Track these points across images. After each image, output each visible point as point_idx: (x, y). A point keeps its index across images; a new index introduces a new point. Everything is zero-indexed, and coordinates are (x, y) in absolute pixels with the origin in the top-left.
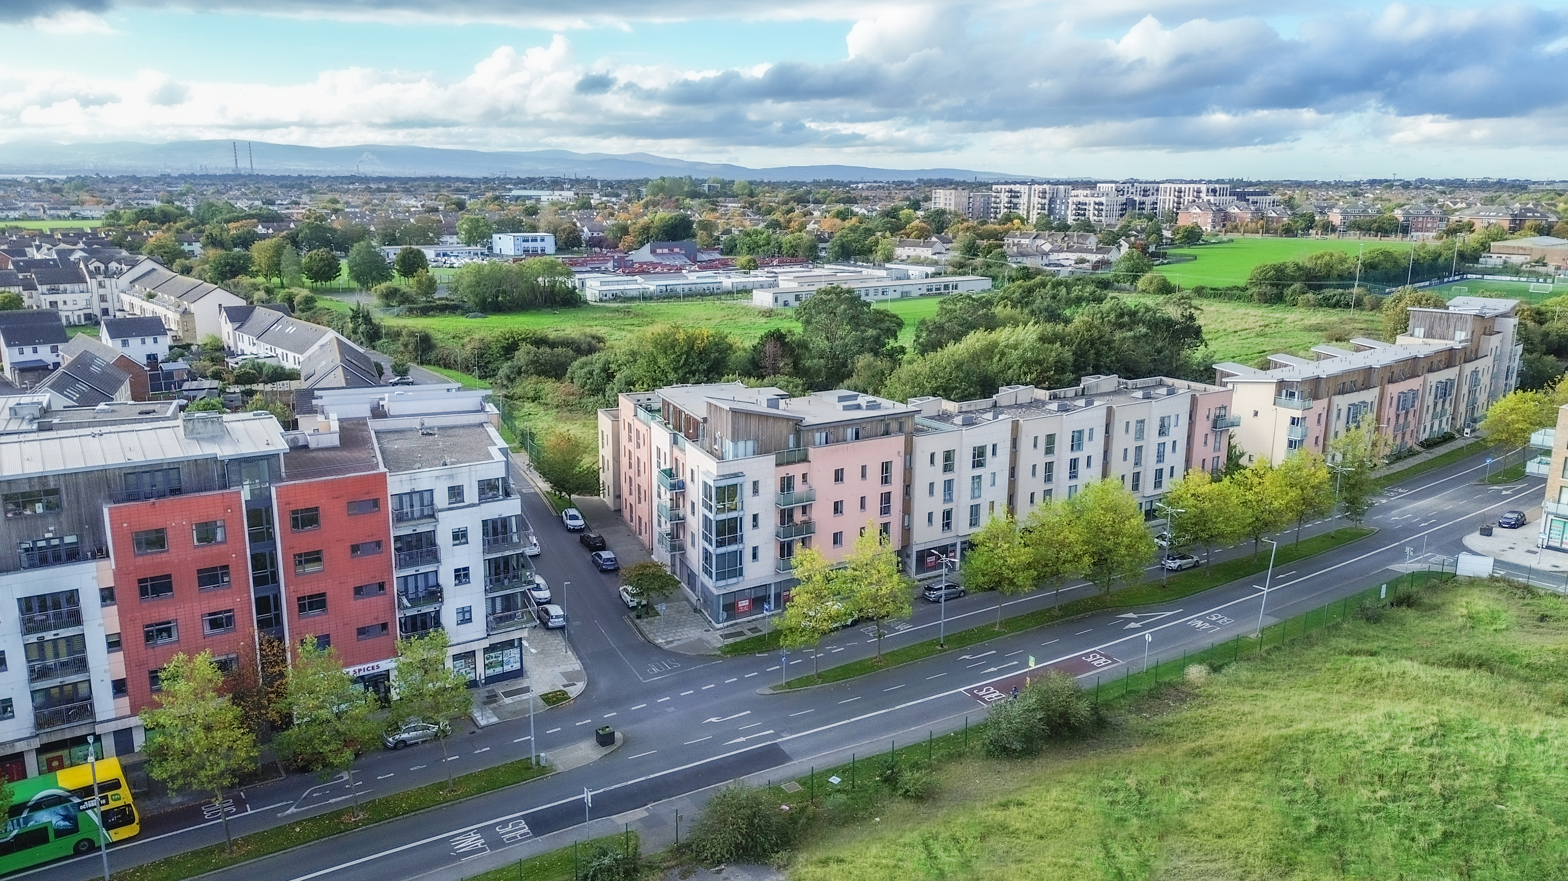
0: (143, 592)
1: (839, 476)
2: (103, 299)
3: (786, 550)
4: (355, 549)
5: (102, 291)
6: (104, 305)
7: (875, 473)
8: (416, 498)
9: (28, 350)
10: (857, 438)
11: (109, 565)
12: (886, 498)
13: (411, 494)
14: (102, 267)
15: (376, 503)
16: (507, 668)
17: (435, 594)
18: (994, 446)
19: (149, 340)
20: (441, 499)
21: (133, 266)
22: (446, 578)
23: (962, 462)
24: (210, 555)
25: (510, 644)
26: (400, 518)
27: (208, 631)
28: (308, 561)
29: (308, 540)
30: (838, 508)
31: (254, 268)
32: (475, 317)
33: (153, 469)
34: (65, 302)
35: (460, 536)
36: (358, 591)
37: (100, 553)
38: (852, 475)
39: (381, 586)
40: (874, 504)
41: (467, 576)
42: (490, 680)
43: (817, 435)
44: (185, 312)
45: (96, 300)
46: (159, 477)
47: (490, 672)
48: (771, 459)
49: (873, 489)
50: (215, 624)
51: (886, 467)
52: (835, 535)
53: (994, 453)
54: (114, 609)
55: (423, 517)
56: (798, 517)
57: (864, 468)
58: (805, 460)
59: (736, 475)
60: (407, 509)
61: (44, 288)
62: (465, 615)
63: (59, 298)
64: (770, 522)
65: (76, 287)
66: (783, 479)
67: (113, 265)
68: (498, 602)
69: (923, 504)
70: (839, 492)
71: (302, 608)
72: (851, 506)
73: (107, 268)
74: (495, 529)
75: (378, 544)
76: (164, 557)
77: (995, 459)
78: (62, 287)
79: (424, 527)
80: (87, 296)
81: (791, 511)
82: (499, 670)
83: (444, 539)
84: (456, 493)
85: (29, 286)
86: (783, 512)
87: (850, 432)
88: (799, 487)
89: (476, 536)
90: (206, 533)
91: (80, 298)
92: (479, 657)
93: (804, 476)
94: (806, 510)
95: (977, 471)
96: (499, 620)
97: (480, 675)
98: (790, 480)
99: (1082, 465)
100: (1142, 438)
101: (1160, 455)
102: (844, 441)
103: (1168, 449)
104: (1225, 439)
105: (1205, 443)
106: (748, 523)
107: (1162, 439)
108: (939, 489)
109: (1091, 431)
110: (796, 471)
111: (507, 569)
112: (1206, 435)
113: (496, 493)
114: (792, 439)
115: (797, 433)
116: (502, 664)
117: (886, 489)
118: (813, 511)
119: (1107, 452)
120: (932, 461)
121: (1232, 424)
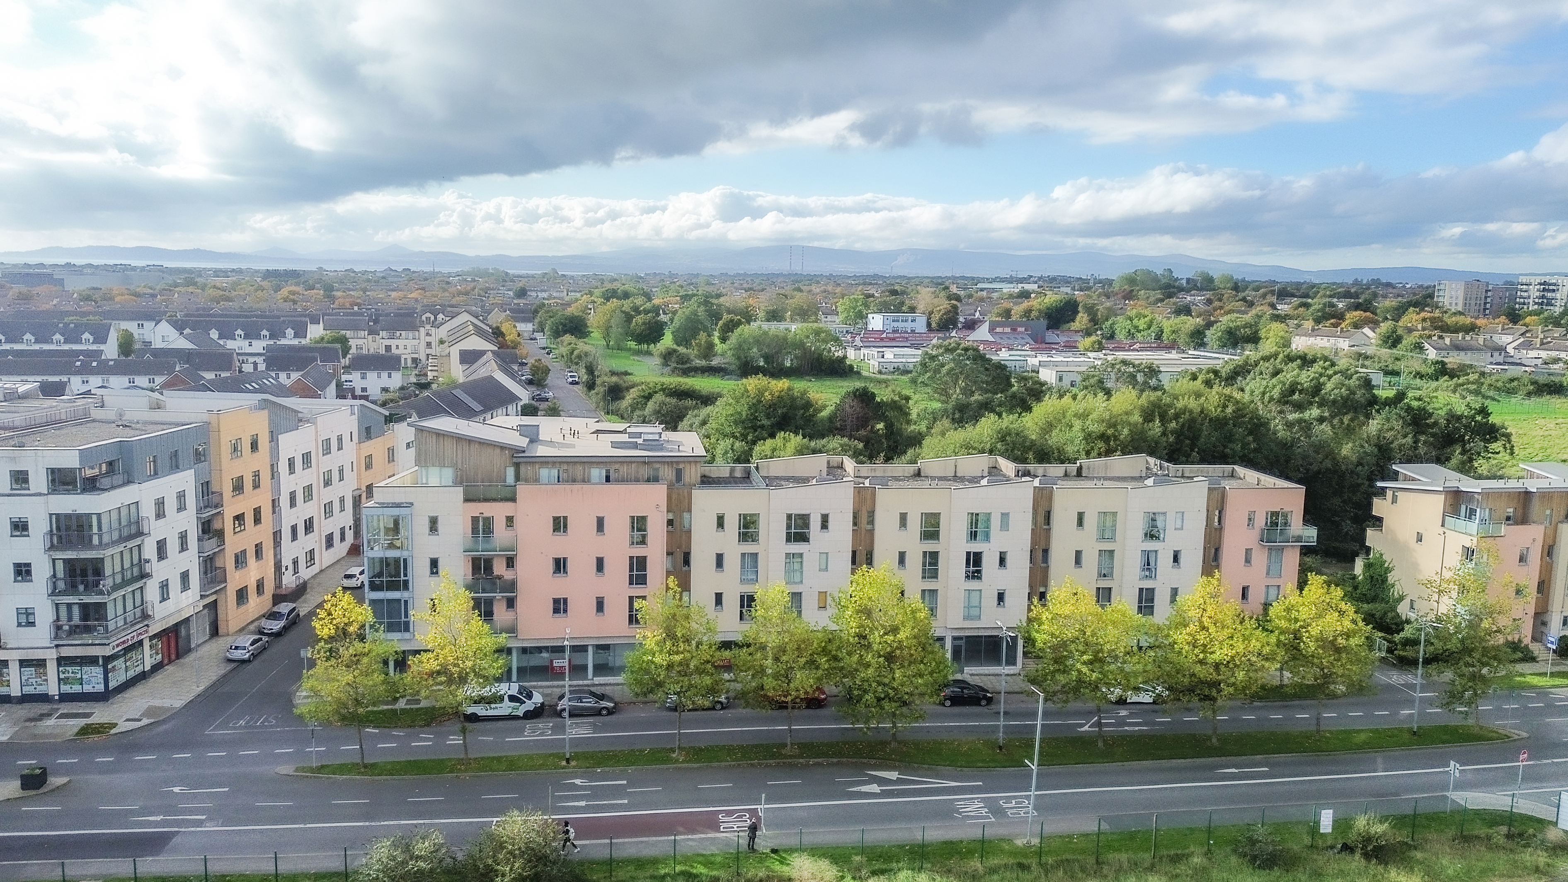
1: (560, 525)
2: (428, 345)
3: (482, 609)
5: (428, 339)
7: (619, 529)
9: (282, 375)
10: (608, 479)
12: (639, 563)
14: (432, 318)
16: (87, 688)
18: (825, 517)
19: (385, 374)
21: (453, 317)
23: (773, 531)
30: (560, 565)
31: (589, 330)
34: (397, 346)
35: (18, 527)
38: (580, 525)
40: (618, 568)
41: (29, 573)
42: (64, 698)
43: (544, 472)
45: (422, 346)
47: (66, 689)
48: (461, 492)
49: (617, 549)
51: (639, 524)
52: (557, 601)
53: (825, 526)
56: (499, 568)
57: (602, 519)
58: (513, 499)
59: (398, 506)
61: (382, 334)
62: (27, 618)
63: (393, 343)
64: (457, 571)
65: (411, 334)
66: (475, 520)
67: (440, 317)
68: (76, 611)
69: (705, 580)
70: (559, 546)
72: (580, 566)
73: (436, 318)
74: (67, 526)
77: (825, 534)
78: (397, 333)
80: (416, 342)
81: (489, 561)
82: (77, 689)
84: (20, 478)
85: (373, 331)
86: (475, 561)
87: (597, 473)
88: (500, 532)
89: (40, 527)
91: (410, 343)
92: (52, 668)
93: (510, 520)
94: (510, 562)
95: (796, 548)
96: (74, 631)
97: (53, 689)
98: (488, 522)
99: (989, 563)
100: (1112, 539)
101: (1148, 564)
102: (586, 480)
103: (1164, 561)
104: (1292, 559)
105: (1248, 561)
106: (419, 570)
107: (1151, 545)
108: (732, 562)
109: (1005, 516)
110: (498, 511)
111: (84, 573)
112: (1248, 552)
113: (73, 483)
114: (510, 472)
115: (517, 466)
116: (81, 682)
117: (639, 551)
118: (519, 563)
119: (1046, 551)
120: (721, 522)
121: (1299, 539)
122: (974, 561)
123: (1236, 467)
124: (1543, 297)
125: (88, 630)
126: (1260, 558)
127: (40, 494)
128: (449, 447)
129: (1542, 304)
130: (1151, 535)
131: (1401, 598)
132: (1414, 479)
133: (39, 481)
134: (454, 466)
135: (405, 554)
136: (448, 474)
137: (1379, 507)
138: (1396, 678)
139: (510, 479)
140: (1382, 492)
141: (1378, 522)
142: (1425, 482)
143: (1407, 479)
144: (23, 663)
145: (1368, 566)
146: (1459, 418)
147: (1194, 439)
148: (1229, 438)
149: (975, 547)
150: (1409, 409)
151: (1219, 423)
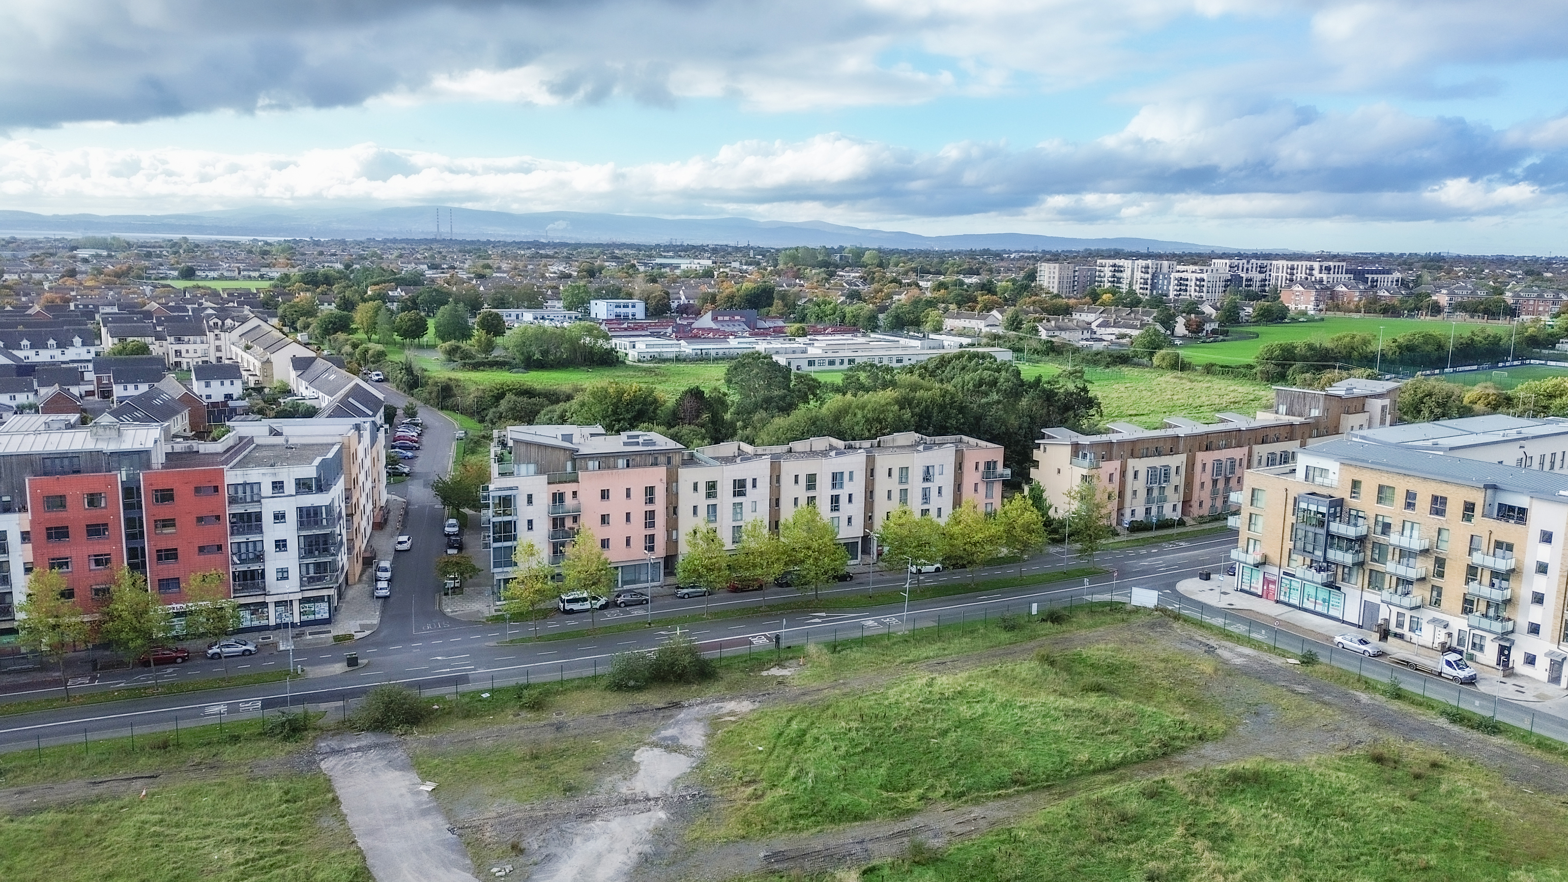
0: (49, 537)
1: (605, 495)
2: (218, 349)
3: (557, 551)
4: (200, 519)
5: (218, 343)
6: (219, 354)
7: (639, 495)
8: (248, 488)
9: (131, 387)
10: (628, 466)
11: (28, 516)
12: (650, 516)
13: (245, 484)
14: (220, 323)
15: (216, 489)
16: (318, 617)
17: (259, 557)
18: (754, 480)
19: (227, 382)
20: (267, 489)
21: (243, 323)
22: (269, 547)
23: (725, 490)
24: (95, 516)
25: (320, 599)
26: (233, 501)
27: (93, 567)
28: (164, 526)
29: (165, 511)
30: (604, 519)
31: (354, 326)
32: (517, 372)
33: (62, 456)
34: (187, 351)
35: (279, 517)
36: (201, 549)
37: (23, 509)
38: (616, 494)
39: (220, 548)
40: (638, 519)
41: (285, 546)
42: (303, 624)
43: (590, 464)
44: (269, 361)
45: (212, 350)
46: (66, 462)
47: (304, 618)
48: (544, 478)
49: (638, 507)
50: (98, 563)
51: (650, 491)
52: (603, 541)
53: (754, 486)
54: (29, 546)
55: (252, 501)
56: (569, 523)
57: (628, 490)
58: (576, 481)
59: (511, 489)
60: (240, 494)
61: (171, 339)
62: (283, 575)
63: (183, 347)
64: (543, 527)
65: (198, 339)
66: (554, 495)
67: (229, 322)
68: (311, 567)
69: (686, 522)
70: (604, 507)
71: (159, 558)
72: (616, 519)
73: (223, 323)
74: (308, 515)
75: (218, 518)
76: (63, 514)
77: (755, 490)
78: (186, 338)
79: (252, 509)
80: (205, 346)
81: (563, 520)
82: (312, 617)
83: (267, 519)
84: (278, 486)
85: (160, 337)
86: (555, 520)
87: (621, 462)
88: (569, 501)
89: (292, 518)
90: (93, 500)
91: (200, 348)
92: (296, 606)
93: (575, 493)
94: (575, 519)
95: (738, 499)
96: (311, 580)
97: (297, 619)
98: (562, 495)
99: (843, 500)
100: (906, 482)
101: (926, 498)
102: (615, 467)
103: (934, 493)
104: (998, 488)
105: (976, 490)
106: (522, 526)
107: (927, 485)
108: (702, 511)
109: (851, 473)
110: (567, 489)
111: (317, 543)
112: (976, 484)
113: (310, 488)
114: (569, 465)
115: (574, 460)
116: (314, 613)
117: (650, 508)
118: (582, 520)
119: (872, 492)
120: (695, 488)
121: (1001, 476)
122: (835, 500)
123: (963, 436)
124: (1114, 276)
125: (320, 579)
126: (982, 488)
127: (292, 496)
128: (534, 450)
129: (1113, 282)
130: (926, 479)
131: (1050, 506)
132: (1053, 438)
133: (290, 487)
134: (536, 463)
135: (515, 518)
136: (532, 468)
137: (1037, 455)
138: (1053, 549)
139: (569, 468)
140: (1038, 446)
141: (1036, 464)
142: (1060, 439)
143: (1050, 437)
144: (277, 604)
145: (1031, 490)
146: (1072, 394)
147: (929, 418)
148: (948, 417)
149: (835, 492)
150: (1044, 391)
151: (942, 407)
